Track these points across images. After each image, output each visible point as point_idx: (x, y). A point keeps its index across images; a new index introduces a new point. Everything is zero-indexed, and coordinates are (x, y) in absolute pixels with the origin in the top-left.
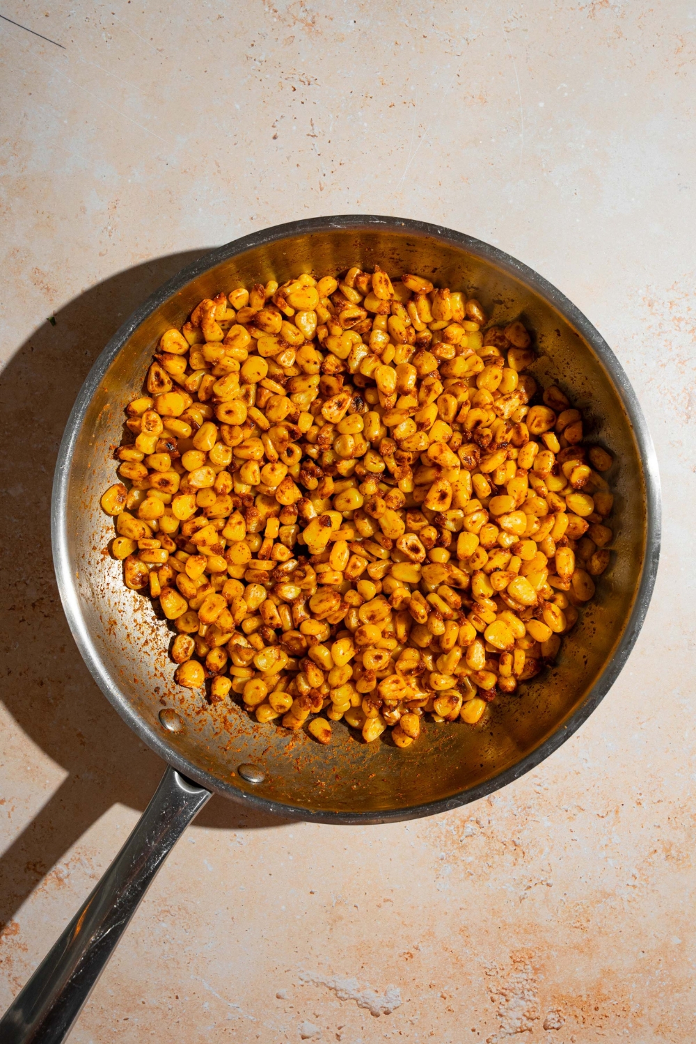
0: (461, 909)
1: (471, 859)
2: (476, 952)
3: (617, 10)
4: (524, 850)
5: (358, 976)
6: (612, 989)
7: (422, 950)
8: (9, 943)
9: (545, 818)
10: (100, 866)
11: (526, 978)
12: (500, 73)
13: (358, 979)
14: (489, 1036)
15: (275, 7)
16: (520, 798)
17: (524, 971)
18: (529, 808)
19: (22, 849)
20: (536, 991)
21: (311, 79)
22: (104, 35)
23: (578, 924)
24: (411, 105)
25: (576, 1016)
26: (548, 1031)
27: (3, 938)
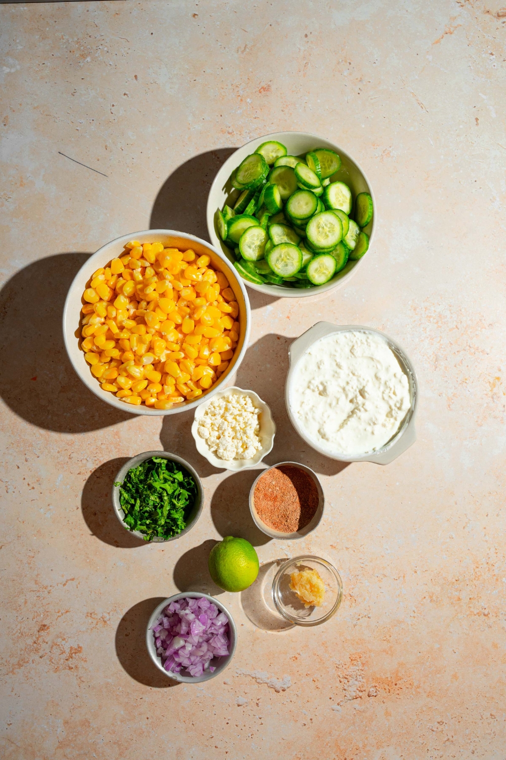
0: (322, 632)
2: (331, 655)
3: (394, 159)
4: (355, 599)
5: (268, 670)
6: (404, 673)
7: (302, 655)
8: (77, 658)
9: (366, 581)
11: (358, 669)
13: (268, 672)
14: (339, 701)
15: (218, 156)
16: (353, 571)
17: (357, 665)
18: (358, 576)
20: (364, 675)
22: (128, 169)
23: (385, 639)
25: (385, 689)
26: (370, 697)
27: (73, 655)
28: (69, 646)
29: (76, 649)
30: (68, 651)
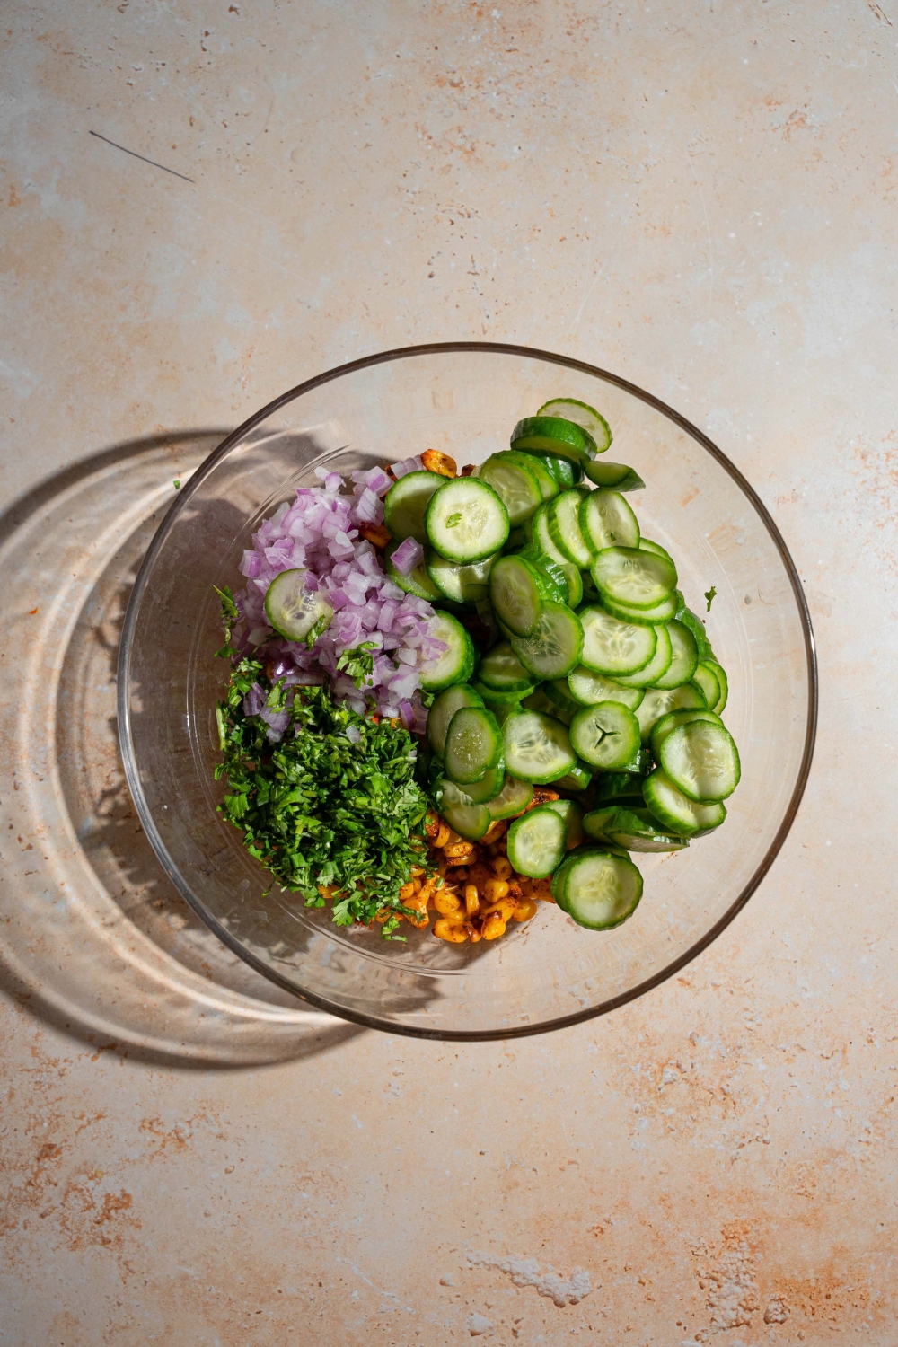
0: (661, 1173)
1: (671, 1111)
2: (680, 1226)
3: (814, 130)
4: (735, 1099)
5: (538, 1256)
6: (845, 1272)
7: (614, 1223)
8: (119, 1219)
9: (759, 1060)
10: (229, 1123)
11: (741, 1258)
12: (685, 202)
13: (538, 1259)
14: (698, 1331)
15: (430, 134)
16: (729, 1036)
17: (739, 1249)
18: (740, 1048)
19: (137, 1104)
20: (754, 1274)
21: (471, 212)
22: (237, 167)
23: (802, 1191)
24: (585, 238)
25: (803, 1306)
26: (770, 1325)
27: (113, 1212)
28: (104, 1193)
29: (118, 1200)
30: (100, 1203)
